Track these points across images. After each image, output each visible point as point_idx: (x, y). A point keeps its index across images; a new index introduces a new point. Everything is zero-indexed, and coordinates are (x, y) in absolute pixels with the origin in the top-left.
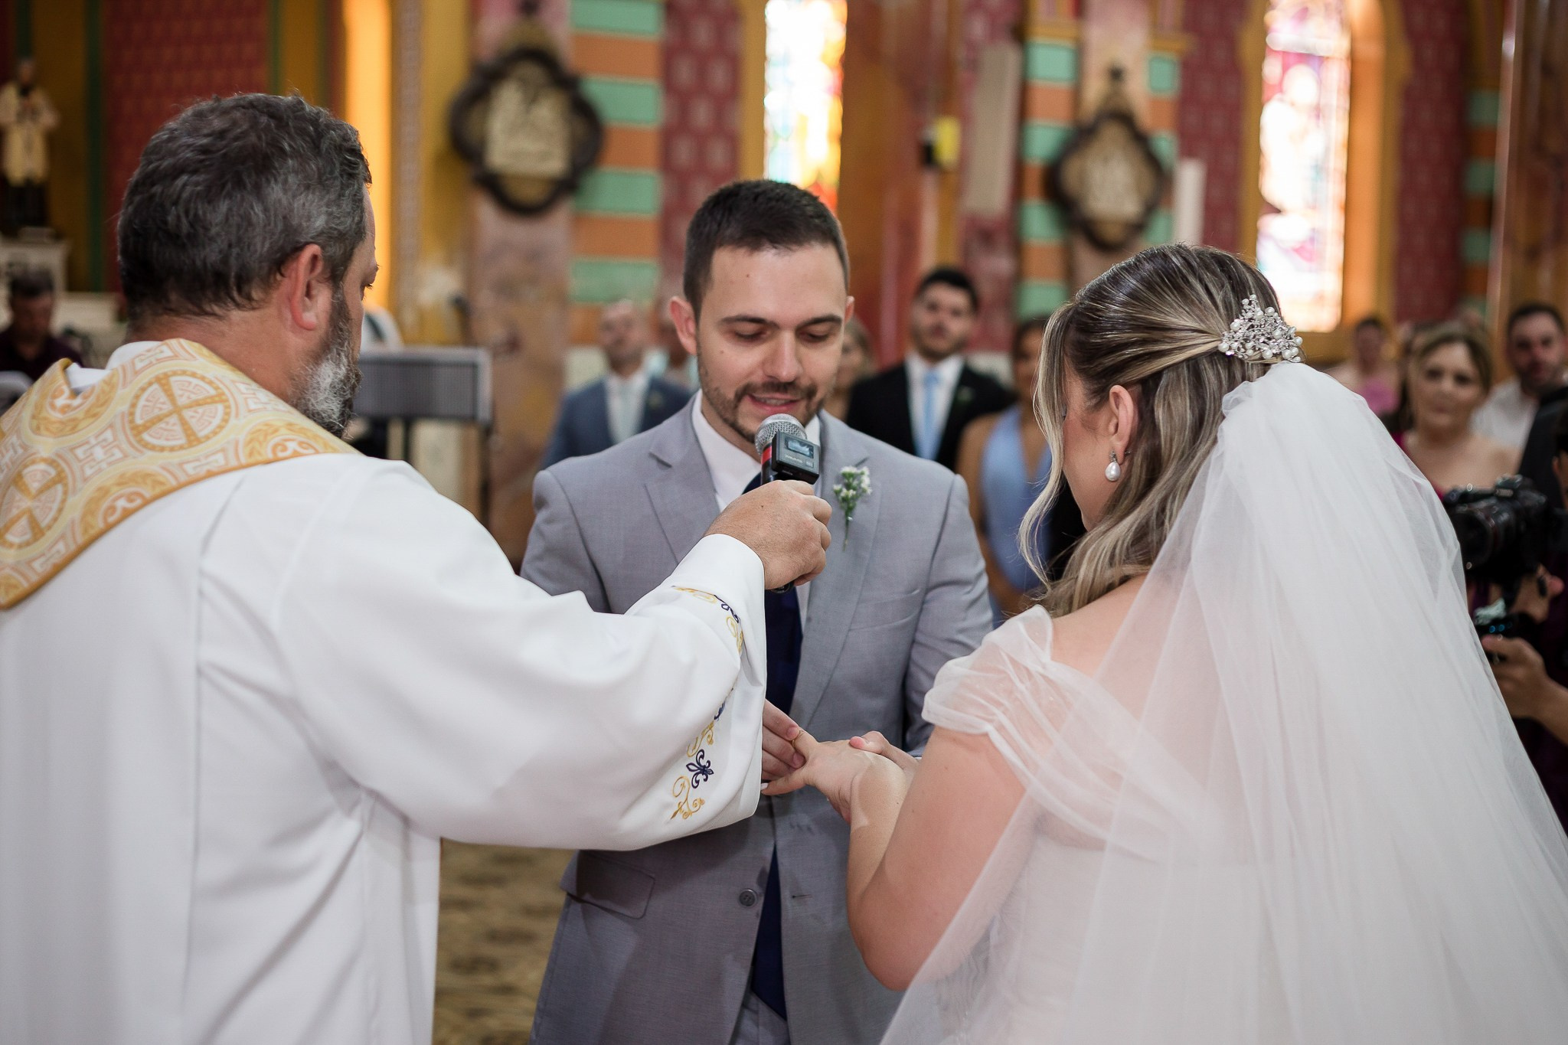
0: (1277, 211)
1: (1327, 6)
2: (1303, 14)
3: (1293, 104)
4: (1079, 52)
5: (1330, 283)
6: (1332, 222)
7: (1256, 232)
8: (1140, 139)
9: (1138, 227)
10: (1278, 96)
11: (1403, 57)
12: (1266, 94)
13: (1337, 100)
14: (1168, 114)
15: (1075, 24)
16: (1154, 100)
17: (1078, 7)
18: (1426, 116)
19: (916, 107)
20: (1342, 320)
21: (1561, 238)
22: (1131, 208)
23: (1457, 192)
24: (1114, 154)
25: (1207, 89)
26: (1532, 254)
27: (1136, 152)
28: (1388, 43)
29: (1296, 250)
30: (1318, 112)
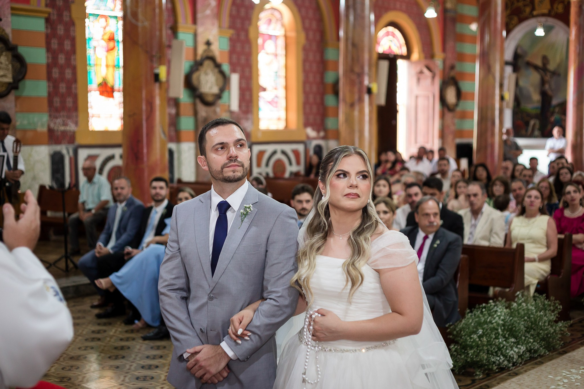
0: (264, 90)
1: (277, 20)
2: (270, 21)
3: (268, 54)
4: (195, 35)
5: (282, 114)
6: (282, 93)
7: (258, 97)
8: (218, 66)
9: (219, 97)
10: (263, 51)
11: (303, 36)
12: (259, 50)
13: (281, 51)
14: (226, 57)
15: (193, 27)
16: (221, 52)
17: (194, 21)
18: (311, 57)
19: (152, 61)
20: (286, 127)
21: (361, 100)
22: (215, 90)
23: (322, 82)
24: (209, 71)
25: (238, 48)
26: (352, 105)
27: (216, 70)
28: (297, 31)
29: (270, 102)
30: (276, 55)
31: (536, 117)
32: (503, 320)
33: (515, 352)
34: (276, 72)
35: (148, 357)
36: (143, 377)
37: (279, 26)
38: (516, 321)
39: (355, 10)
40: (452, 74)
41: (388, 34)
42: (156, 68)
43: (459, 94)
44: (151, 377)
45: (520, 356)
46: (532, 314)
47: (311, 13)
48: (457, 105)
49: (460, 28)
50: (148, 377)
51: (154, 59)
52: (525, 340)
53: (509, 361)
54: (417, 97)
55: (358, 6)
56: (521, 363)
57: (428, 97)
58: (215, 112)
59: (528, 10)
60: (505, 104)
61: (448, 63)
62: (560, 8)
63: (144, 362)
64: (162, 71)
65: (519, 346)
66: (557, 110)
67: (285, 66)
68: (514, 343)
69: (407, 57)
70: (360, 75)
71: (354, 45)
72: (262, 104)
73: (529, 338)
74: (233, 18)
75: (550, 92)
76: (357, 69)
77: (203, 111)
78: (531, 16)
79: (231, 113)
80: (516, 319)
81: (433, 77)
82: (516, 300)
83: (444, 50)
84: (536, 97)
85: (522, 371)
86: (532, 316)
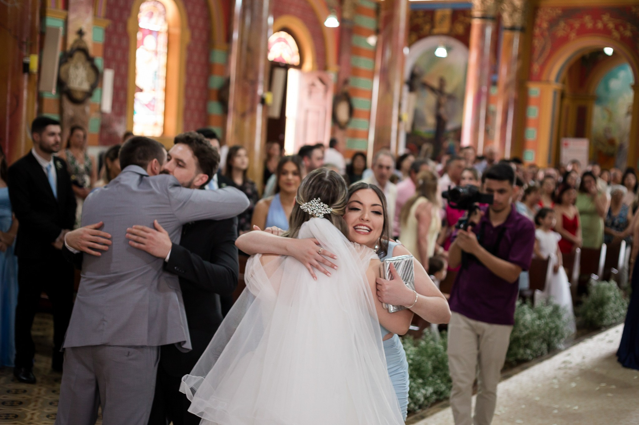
0: (141, 90)
1: (160, 14)
2: (151, 14)
3: (147, 50)
5: (160, 119)
6: (161, 95)
7: (134, 98)
8: (90, 60)
9: (89, 94)
10: (141, 47)
11: (188, 34)
12: (138, 45)
13: (163, 49)
14: (100, 51)
15: (64, 12)
16: (95, 45)
17: (66, 6)
18: (195, 57)
19: (21, 48)
20: (164, 133)
21: (253, 110)
22: (86, 87)
23: (206, 88)
24: (80, 65)
25: (115, 41)
26: (243, 115)
27: (88, 65)
28: (182, 29)
29: (147, 105)
30: (156, 53)
31: (430, 141)
32: (412, 359)
33: (422, 393)
34: (156, 72)
35: (8, 392)
36: (6, 415)
37: (161, 20)
38: (423, 361)
39: (252, 10)
40: (346, 89)
41: (280, 40)
42: (26, 57)
43: (351, 112)
44: (14, 415)
45: (426, 398)
46: (440, 353)
47: (198, 10)
48: (348, 123)
49: (356, 40)
50: (11, 416)
51: (25, 46)
52: (432, 381)
53: (415, 404)
54: (307, 111)
55: (256, 7)
56: (426, 406)
57: (318, 113)
58: (84, 112)
59: (427, 27)
60: (402, 125)
61: (343, 77)
62: (460, 29)
63: (4, 397)
64: (33, 61)
65: (426, 388)
66: (452, 135)
67: (166, 66)
68: (422, 384)
69: (299, 67)
70: (254, 83)
71: (249, 49)
72: (138, 107)
73: (437, 379)
74: (110, 7)
75: (445, 116)
76: (251, 76)
77: (70, 110)
78: (430, 34)
79: (102, 114)
80: (424, 358)
81: (326, 91)
82: (424, 337)
83: (339, 62)
84: (431, 121)
85: (429, 414)
86: (440, 356)
